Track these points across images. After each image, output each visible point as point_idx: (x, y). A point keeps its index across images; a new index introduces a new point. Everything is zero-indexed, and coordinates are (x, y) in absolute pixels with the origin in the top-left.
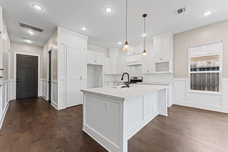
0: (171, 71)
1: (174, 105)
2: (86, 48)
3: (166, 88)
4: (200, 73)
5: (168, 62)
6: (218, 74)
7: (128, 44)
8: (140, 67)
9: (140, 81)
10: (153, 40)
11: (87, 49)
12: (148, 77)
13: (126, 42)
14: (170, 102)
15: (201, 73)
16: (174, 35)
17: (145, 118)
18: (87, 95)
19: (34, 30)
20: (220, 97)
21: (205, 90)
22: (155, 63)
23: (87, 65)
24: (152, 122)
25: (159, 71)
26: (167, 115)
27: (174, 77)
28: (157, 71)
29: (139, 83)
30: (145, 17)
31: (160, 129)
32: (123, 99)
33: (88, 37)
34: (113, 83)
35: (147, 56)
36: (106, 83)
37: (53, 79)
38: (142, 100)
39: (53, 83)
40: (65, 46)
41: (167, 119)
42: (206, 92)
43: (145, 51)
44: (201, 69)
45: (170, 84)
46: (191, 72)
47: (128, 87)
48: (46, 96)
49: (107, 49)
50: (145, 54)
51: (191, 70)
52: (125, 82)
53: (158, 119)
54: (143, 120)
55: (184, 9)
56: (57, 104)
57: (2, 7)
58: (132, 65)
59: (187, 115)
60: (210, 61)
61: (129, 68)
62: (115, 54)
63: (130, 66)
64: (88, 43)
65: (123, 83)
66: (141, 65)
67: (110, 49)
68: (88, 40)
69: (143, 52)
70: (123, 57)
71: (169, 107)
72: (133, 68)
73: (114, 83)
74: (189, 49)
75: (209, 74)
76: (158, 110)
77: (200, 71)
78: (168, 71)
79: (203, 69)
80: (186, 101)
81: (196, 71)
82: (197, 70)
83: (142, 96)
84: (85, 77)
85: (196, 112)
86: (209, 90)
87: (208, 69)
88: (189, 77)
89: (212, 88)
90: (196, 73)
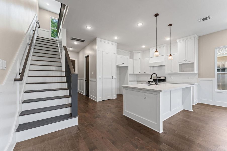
0: (196, 71)
1: (199, 104)
2: (116, 52)
3: (191, 87)
5: (193, 63)
7: (158, 51)
8: (164, 67)
9: (164, 80)
10: (177, 42)
11: (116, 54)
12: (172, 77)
13: (157, 50)
14: (195, 101)
16: (199, 37)
17: (172, 110)
18: (126, 90)
19: (78, 41)
22: (179, 64)
23: (117, 67)
24: (179, 114)
25: (183, 71)
26: (192, 110)
27: (199, 77)
28: (181, 71)
29: (163, 82)
30: (170, 26)
31: (186, 119)
32: (161, 91)
33: (117, 44)
34: (136, 82)
35: (173, 59)
36: (131, 82)
37: (91, 78)
38: (170, 95)
39: (91, 81)
40: (102, 52)
41: (192, 113)
43: (170, 55)
45: (195, 84)
46: (218, 72)
47: (157, 85)
48: (84, 91)
49: (130, 52)
50: (170, 57)
51: (219, 70)
52: (148, 82)
53: (184, 113)
54: (170, 111)
55: (209, 18)
56: (97, 98)
57: (67, 29)
58: (155, 66)
59: (213, 112)
61: (152, 68)
62: (138, 56)
63: (153, 67)
64: (117, 48)
65: (146, 82)
66: (165, 66)
67: (133, 52)
68: (117, 46)
69: (169, 56)
70: (146, 59)
71: (195, 104)
72: (156, 68)
73: (138, 82)
74: (216, 50)
76: (183, 106)
78: (193, 71)
80: (212, 100)
81: (225, 71)
83: (170, 91)
84: (115, 77)
85: (223, 110)
88: (215, 77)
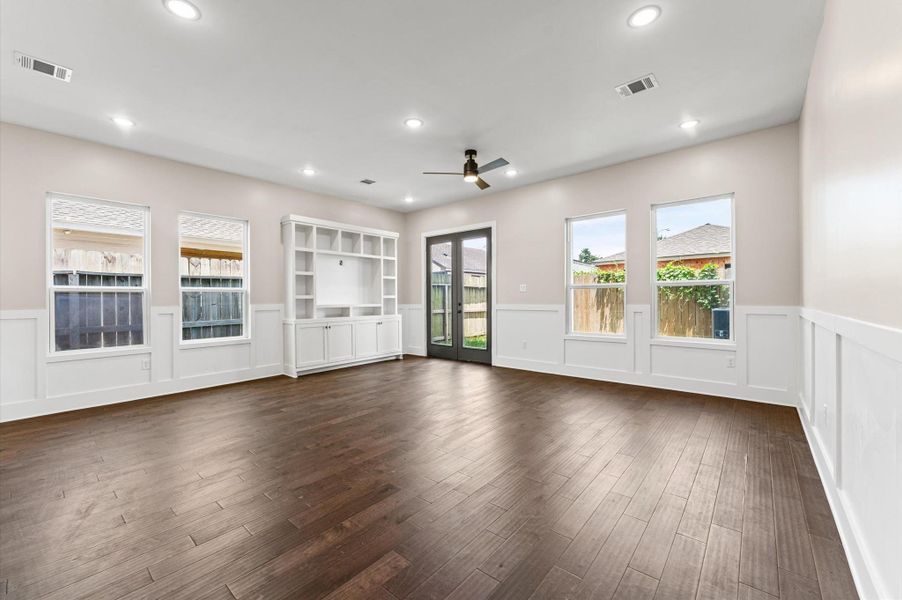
4: (80, 293)
6: (137, 296)
15: (85, 293)
20: (146, 359)
21: (99, 346)
42: (102, 350)
44: (83, 278)
46: (57, 286)
51: (57, 279)
60: (112, 254)
75: (112, 294)
77: (80, 284)
79: (92, 278)
82: (70, 281)
86: (110, 342)
87: (108, 279)
88: (48, 306)
89: (119, 339)
90: (67, 293)
